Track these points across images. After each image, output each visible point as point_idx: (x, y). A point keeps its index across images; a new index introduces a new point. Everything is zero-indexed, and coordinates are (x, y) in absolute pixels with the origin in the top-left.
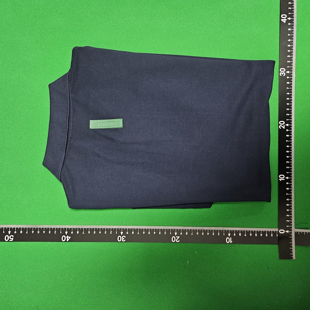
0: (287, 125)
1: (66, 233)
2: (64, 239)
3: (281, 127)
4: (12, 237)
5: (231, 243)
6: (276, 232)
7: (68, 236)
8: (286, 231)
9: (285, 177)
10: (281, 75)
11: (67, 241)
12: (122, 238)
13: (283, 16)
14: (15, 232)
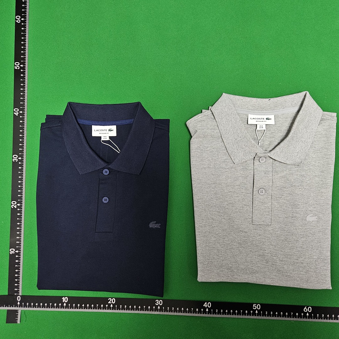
0: (112, 306)
1: (21, 112)
2: (15, 110)
3: (110, 300)
4: (18, 68)
5: (10, 253)
6: (19, 293)
7: (18, 113)
8: (19, 302)
9: (66, 303)
10: (156, 301)
11: (14, 113)
12: (15, 159)
13: (209, 304)
14: (22, 70)
